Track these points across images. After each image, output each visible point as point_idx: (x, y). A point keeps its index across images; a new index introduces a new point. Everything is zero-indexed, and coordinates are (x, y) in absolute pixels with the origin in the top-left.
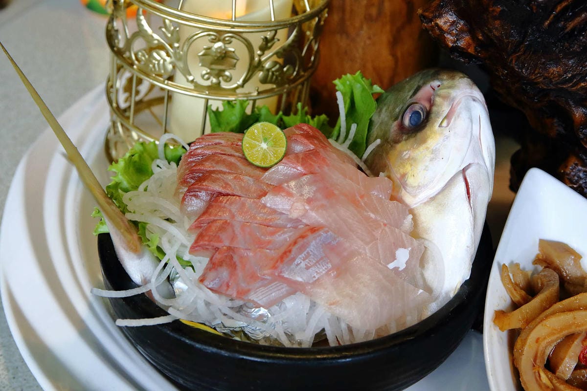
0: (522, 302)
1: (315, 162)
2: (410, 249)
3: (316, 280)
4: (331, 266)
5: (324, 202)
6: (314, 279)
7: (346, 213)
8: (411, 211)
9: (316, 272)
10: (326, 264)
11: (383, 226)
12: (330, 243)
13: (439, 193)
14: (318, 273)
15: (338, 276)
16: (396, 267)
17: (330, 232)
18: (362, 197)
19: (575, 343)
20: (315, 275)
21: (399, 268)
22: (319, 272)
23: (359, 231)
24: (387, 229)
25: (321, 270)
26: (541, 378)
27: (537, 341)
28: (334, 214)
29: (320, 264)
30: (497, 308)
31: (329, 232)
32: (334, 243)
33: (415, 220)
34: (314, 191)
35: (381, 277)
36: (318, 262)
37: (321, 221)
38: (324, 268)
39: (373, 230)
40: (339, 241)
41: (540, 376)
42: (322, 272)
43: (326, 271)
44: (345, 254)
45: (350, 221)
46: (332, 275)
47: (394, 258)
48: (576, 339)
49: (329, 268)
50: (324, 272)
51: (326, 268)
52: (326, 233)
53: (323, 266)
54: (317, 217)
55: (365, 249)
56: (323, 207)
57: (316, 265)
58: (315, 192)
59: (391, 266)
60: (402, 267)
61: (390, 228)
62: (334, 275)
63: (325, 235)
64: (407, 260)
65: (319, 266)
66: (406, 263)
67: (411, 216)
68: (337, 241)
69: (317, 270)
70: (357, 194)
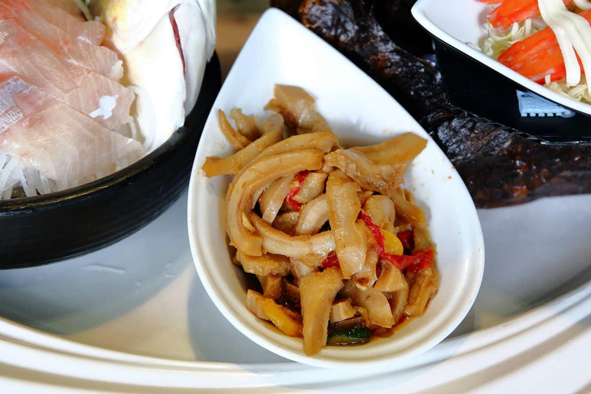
0: (241, 147)
1: (11, 6)
2: (117, 96)
3: (5, 131)
4: (22, 115)
5: (16, 48)
6: (3, 130)
7: (43, 60)
8: (121, 57)
9: (6, 122)
10: (17, 114)
11: (86, 73)
12: (21, 92)
13: (148, 36)
14: (8, 124)
15: (31, 125)
16: (100, 116)
17: (21, 80)
18: (66, 43)
19: (281, 186)
20: (4, 125)
21: (103, 116)
22: (8, 122)
23: (57, 78)
24: (90, 76)
25: (11, 120)
26: (243, 223)
27: (244, 185)
28: (28, 62)
29: (9, 115)
30: (210, 155)
31: (18, 80)
32: (26, 92)
33: (125, 66)
34: (5, 37)
35: (80, 126)
36: (7, 112)
37: (13, 69)
38: (14, 118)
39: (75, 78)
40: (31, 89)
41: (242, 220)
42: (11, 122)
43: (17, 121)
44: (40, 102)
45: (47, 68)
46: (24, 125)
47: (97, 106)
48: (283, 181)
49: (21, 118)
50: (14, 122)
51: (16, 119)
52: (15, 82)
53: (13, 116)
54: (7, 64)
55: (63, 98)
56: (14, 53)
57: (5, 116)
58: (6, 39)
59: (94, 114)
60: (107, 115)
61: (93, 75)
62: (26, 125)
63: (15, 83)
64: (113, 108)
65: (8, 116)
66: (112, 112)
67: (120, 62)
68: (29, 90)
69: (6, 121)
70: (61, 40)
